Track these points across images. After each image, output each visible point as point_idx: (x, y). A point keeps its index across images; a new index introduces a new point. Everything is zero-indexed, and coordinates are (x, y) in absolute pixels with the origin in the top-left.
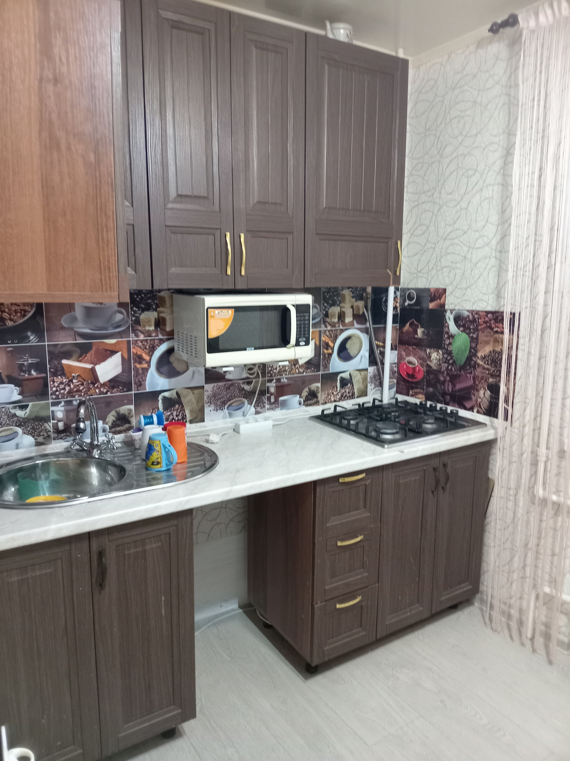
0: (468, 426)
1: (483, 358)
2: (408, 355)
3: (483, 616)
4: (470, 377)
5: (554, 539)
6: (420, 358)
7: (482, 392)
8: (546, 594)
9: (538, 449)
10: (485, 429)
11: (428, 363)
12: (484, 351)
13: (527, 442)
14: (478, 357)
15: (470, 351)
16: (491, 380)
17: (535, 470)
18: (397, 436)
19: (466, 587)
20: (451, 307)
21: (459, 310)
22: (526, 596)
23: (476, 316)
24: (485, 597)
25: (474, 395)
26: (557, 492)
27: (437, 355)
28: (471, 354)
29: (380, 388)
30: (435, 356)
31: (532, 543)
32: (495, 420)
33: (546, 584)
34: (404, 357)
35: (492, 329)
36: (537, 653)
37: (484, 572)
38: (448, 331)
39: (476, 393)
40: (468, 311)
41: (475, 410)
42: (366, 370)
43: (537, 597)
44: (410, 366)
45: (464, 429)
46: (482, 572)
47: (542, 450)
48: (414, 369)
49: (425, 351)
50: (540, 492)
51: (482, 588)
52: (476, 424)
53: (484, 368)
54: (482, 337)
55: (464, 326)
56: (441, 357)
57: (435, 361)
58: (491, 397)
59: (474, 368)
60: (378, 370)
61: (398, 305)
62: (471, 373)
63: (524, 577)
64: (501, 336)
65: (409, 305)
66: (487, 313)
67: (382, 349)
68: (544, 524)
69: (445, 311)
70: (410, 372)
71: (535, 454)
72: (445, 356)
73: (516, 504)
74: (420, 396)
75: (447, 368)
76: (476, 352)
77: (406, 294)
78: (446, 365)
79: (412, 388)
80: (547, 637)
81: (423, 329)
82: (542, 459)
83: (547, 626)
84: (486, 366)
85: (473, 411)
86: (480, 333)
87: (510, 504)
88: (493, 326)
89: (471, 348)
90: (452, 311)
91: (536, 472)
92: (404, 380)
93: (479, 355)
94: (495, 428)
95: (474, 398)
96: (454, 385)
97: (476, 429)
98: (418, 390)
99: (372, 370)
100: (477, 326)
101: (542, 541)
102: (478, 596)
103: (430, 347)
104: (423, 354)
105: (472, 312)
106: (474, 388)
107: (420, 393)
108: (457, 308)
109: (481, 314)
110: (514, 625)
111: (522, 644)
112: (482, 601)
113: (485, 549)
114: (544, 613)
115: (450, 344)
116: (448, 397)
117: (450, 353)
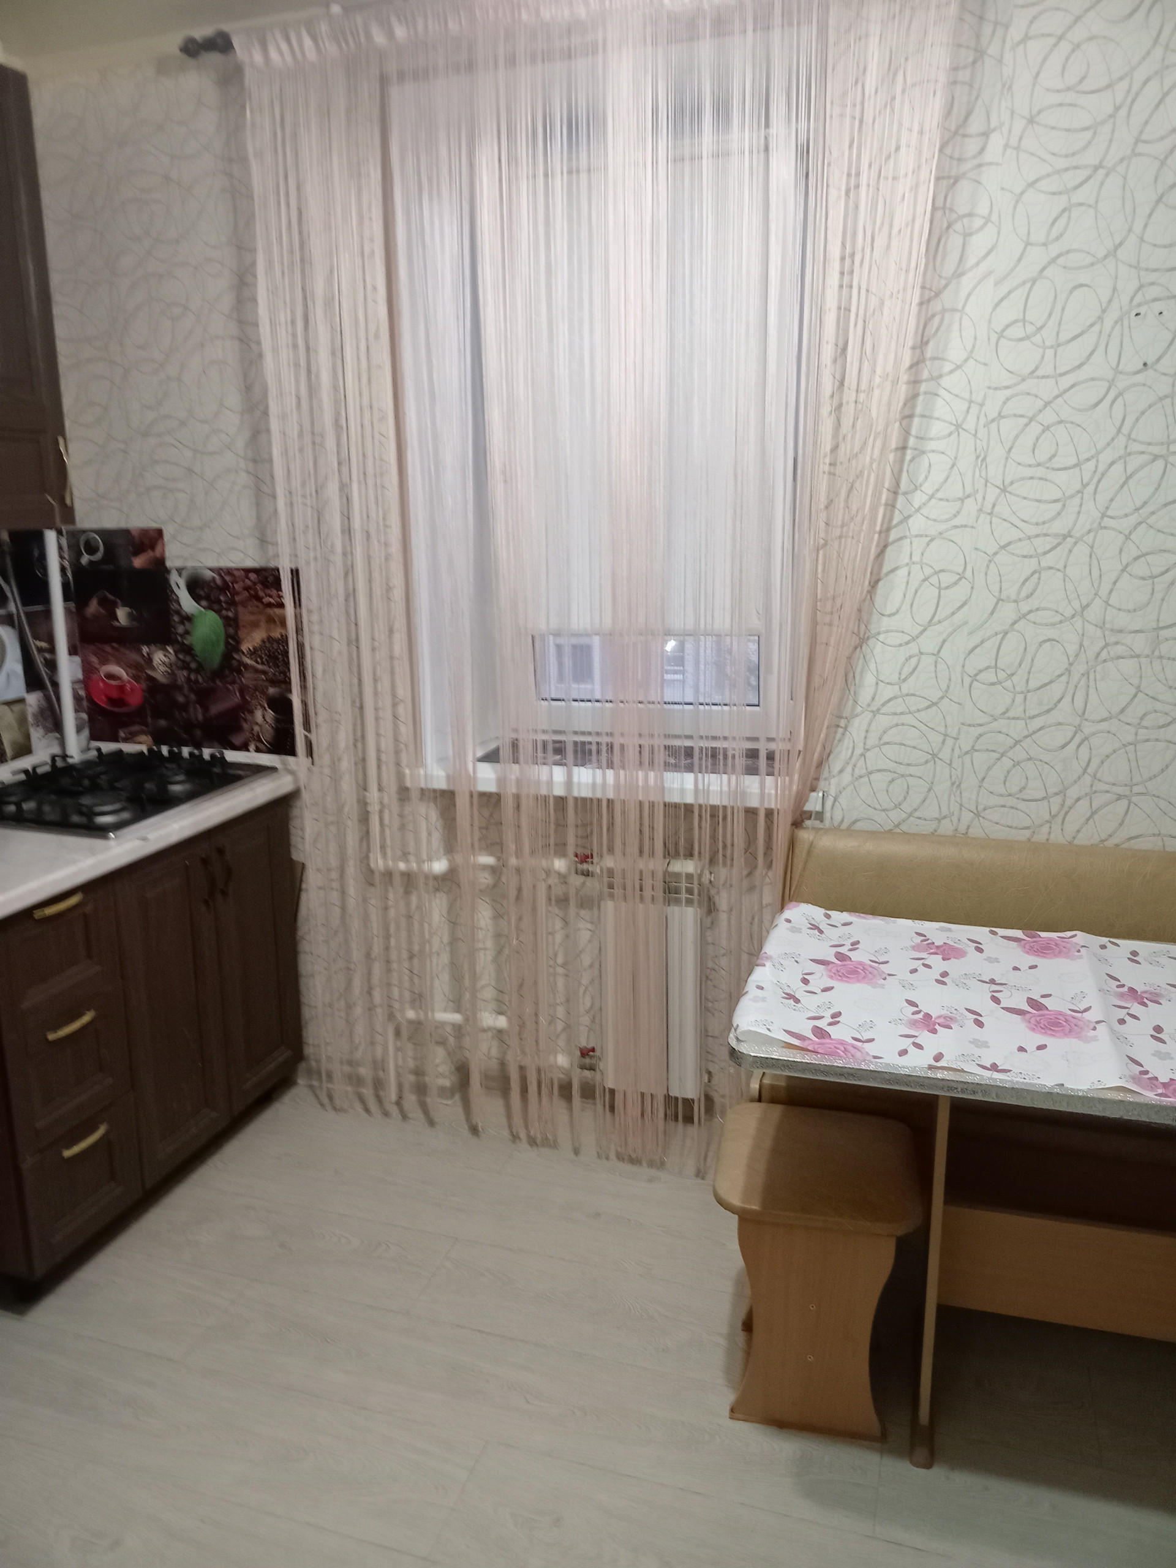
0: (247, 776)
1: (253, 653)
2: (104, 661)
3: (316, 1096)
4: (234, 689)
5: (410, 930)
6: (128, 666)
7: (259, 714)
8: (411, 1022)
9: (367, 794)
10: (275, 775)
11: (150, 672)
12: (252, 640)
13: (348, 786)
14: (243, 653)
15: (227, 643)
16: (272, 691)
17: (364, 829)
18: (126, 815)
19: (283, 1055)
20: (178, 563)
21: (194, 568)
22: (379, 1038)
23: (228, 578)
24: (313, 1064)
25: (245, 720)
26: (405, 856)
27: (165, 656)
28: (230, 647)
29: (57, 735)
30: (161, 659)
31: (377, 949)
32: (290, 759)
33: (407, 1006)
34: (97, 666)
35: (259, 599)
36: (409, 1118)
37: (306, 1023)
38: (178, 607)
39: (249, 717)
40: (211, 569)
41: (252, 747)
42: (21, 701)
43: (398, 1033)
44: (113, 683)
45: (242, 782)
46: (303, 1022)
47: (373, 795)
48: (121, 688)
49: (140, 651)
50: (378, 862)
51: (309, 1050)
52: (259, 770)
53: (257, 671)
54: (245, 615)
55: (207, 598)
56: (173, 658)
57: (162, 668)
58: (277, 720)
59: (239, 672)
60: (47, 698)
61: (66, 564)
62: (234, 682)
63: (371, 1009)
64: (277, 611)
65: (91, 563)
66: (248, 571)
67: (48, 656)
68: (392, 913)
69: (168, 571)
70: (115, 694)
71: (363, 804)
72: (181, 656)
73: (343, 893)
74: (143, 738)
75: (188, 680)
76: (238, 642)
77: (78, 543)
78: (185, 673)
79: (124, 725)
80: (421, 1089)
81: (127, 609)
82: (374, 808)
83: (418, 1072)
84: (260, 667)
85: (248, 750)
86: (240, 609)
87: (335, 896)
88: (261, 594)
89: (228, 636)
90: (180, 571)
91: (368, 832)
92: (103, 712)
93: (244, 647)
94: (292, 773)
95: (246, 726)
96: (206, 709)
97: (261, 778)
98: (136, 728)
99: (33, 700)
100: (233, 595)
101: (393, 942)
102: (302, 1066)
103: (148, 643)
104: (134, 656)
105: (218, 571)
106: (244, 708)
107: (143, 732)
108: (190, 564)
109: (236, 573)
110: (368, 1092)
111: (386, 1114)
112: (310, 1072)
113: (303, 982)
114: (410, 1053)
115: (187, 632)
116: (198, 733)
117: (188, 650)
